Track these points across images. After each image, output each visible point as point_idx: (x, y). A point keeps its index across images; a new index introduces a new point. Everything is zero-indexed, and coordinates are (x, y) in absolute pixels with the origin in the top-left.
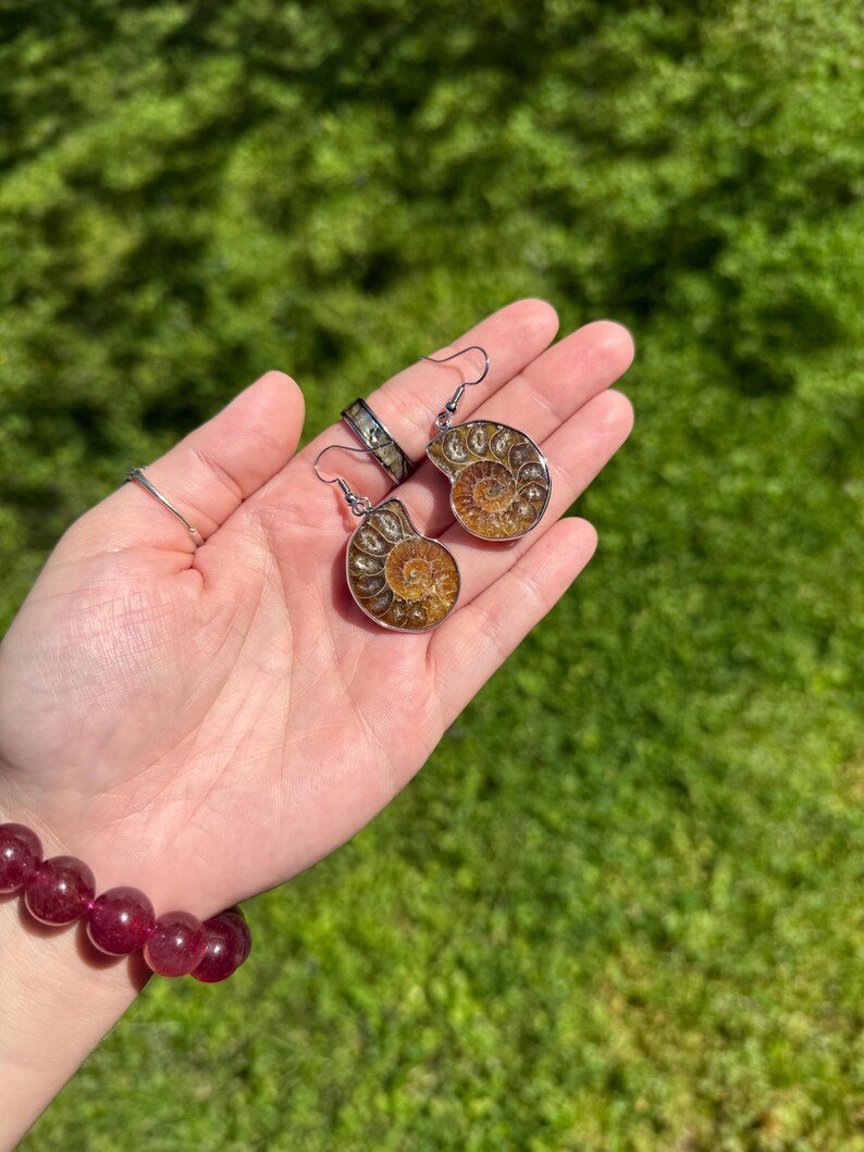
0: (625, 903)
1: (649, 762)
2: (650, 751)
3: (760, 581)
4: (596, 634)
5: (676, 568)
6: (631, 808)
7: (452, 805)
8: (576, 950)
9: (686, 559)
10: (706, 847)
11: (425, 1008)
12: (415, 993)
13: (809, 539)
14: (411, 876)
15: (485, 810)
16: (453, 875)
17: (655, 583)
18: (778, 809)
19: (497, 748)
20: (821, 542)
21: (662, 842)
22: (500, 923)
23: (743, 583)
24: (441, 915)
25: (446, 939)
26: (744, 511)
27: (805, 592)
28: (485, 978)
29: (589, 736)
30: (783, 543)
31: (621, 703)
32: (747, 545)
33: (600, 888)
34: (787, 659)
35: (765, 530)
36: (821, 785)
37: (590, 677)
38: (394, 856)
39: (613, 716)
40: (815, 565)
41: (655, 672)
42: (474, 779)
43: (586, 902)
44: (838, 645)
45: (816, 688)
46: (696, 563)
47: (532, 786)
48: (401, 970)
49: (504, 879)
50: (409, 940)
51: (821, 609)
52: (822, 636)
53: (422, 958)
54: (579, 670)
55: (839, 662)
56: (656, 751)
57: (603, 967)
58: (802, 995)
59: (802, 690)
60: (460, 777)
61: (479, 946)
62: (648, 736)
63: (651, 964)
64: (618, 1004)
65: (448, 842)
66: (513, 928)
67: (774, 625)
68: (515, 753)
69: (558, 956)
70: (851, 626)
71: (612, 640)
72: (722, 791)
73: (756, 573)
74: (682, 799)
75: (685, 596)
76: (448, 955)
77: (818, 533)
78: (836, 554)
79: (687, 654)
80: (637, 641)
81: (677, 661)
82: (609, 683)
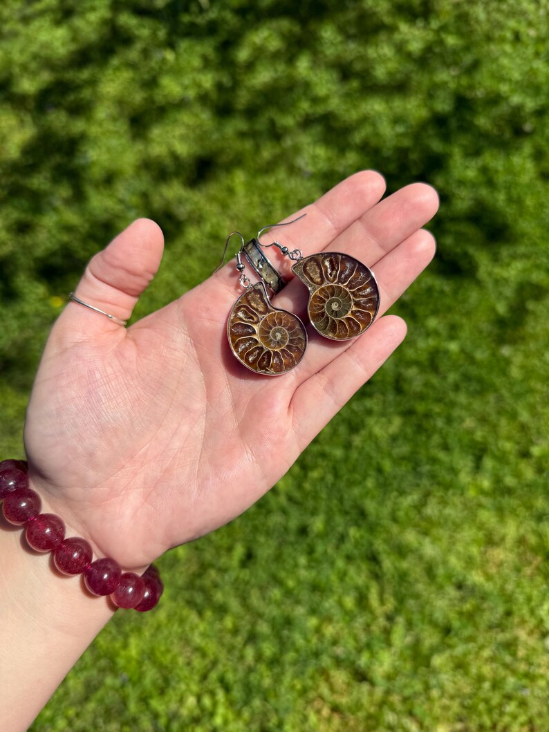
0: (335, 642)
1: (357, 544)
2: (358, 535)
3: (439, 415)
4: (327, 449)
5: (384, 402)
6: (343, 576)
7: (223, 570)
8: (299, 674)
9: (391, 397)
10: (391, 604)
11: (197, 712)
12: (191, 701)
13: (474, 386)
14: (193, 617)
15: (245, 574)
16: (221, 619)
17: (369, 412)
18: (439, 580)
19: (255, 529)
20: (482, 388)
21: (362, 600)
22: (250, 653)
23: (428, 415)
24: (212, 647)
25: (215, 663)
26: (433, 363)
27: (469, 423)
28: (237, 693)
29: (318, 524)
30: (456, 388)
31: (341, 500)
32: (433, 387)
33: (318, 630)
34: (454, 471)
35: (445, 378)
36: (469, 562)
37: (322, 479)
38: (182, 603)
39: (335, 509)
40: (477, 405)
41: (365, 477)
42: (239, 551)
43: (308, 641)
44: (488, 463)
45: (471, 493)
46: (398, 398)
47: (278, 558)
48: (183, 686)
49: (254, 624)
50: (189, 664)
51: (479, 435)
52: (479, 453)
53: (196, 678)
54: (315, 474)
55: (488, 475)
56: (362, 537)
57: (316, 688)
58: (446, 708)
59: (462, 494)
60: (230, 549)
61: (235, 670)
62: (358, 525)
63: (348, 684)
64: (326, 712)
65: (219, 597)
66: (259, 657)
67: (446, 447)
68: (268, 534)
69: (287, 679)
70: (499, 449)
71: (338, 453)
72: (405, 565)
73: (437, 408)
74: (377, 568)
75: (390, 422)
76: (214, 676)
77: (480, 381)
78: (491, 398)
79: (387, 465)
80: (354, 455)
81: (380, 470)
82: (333, 485)
